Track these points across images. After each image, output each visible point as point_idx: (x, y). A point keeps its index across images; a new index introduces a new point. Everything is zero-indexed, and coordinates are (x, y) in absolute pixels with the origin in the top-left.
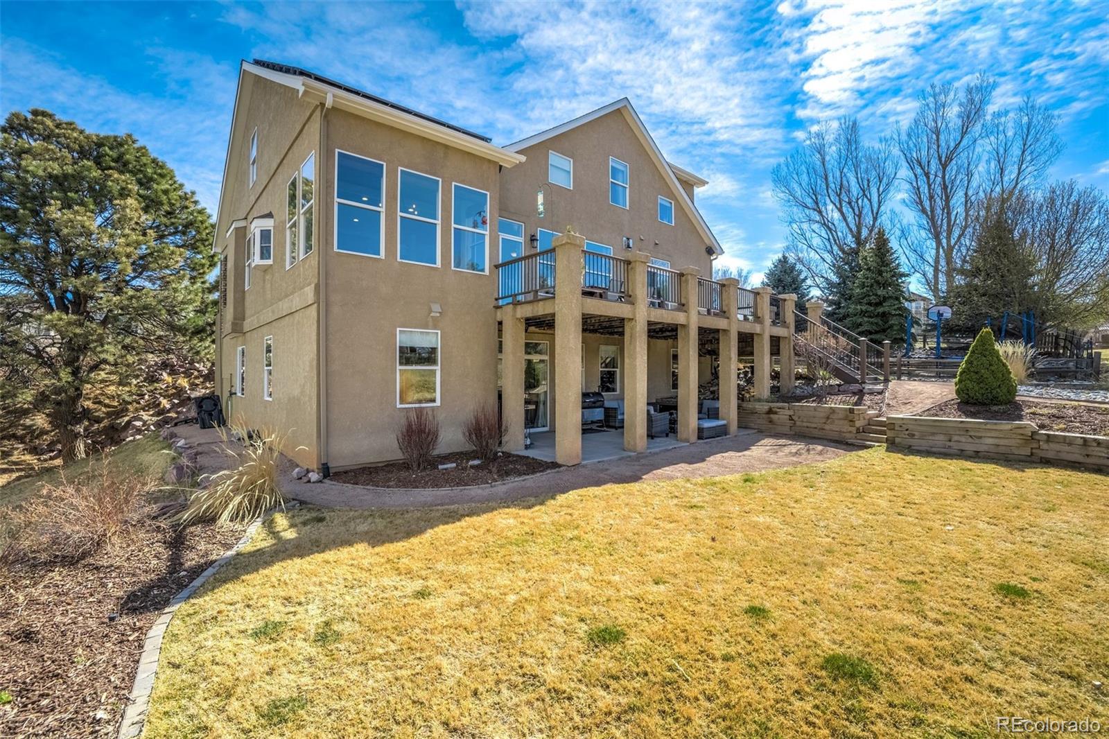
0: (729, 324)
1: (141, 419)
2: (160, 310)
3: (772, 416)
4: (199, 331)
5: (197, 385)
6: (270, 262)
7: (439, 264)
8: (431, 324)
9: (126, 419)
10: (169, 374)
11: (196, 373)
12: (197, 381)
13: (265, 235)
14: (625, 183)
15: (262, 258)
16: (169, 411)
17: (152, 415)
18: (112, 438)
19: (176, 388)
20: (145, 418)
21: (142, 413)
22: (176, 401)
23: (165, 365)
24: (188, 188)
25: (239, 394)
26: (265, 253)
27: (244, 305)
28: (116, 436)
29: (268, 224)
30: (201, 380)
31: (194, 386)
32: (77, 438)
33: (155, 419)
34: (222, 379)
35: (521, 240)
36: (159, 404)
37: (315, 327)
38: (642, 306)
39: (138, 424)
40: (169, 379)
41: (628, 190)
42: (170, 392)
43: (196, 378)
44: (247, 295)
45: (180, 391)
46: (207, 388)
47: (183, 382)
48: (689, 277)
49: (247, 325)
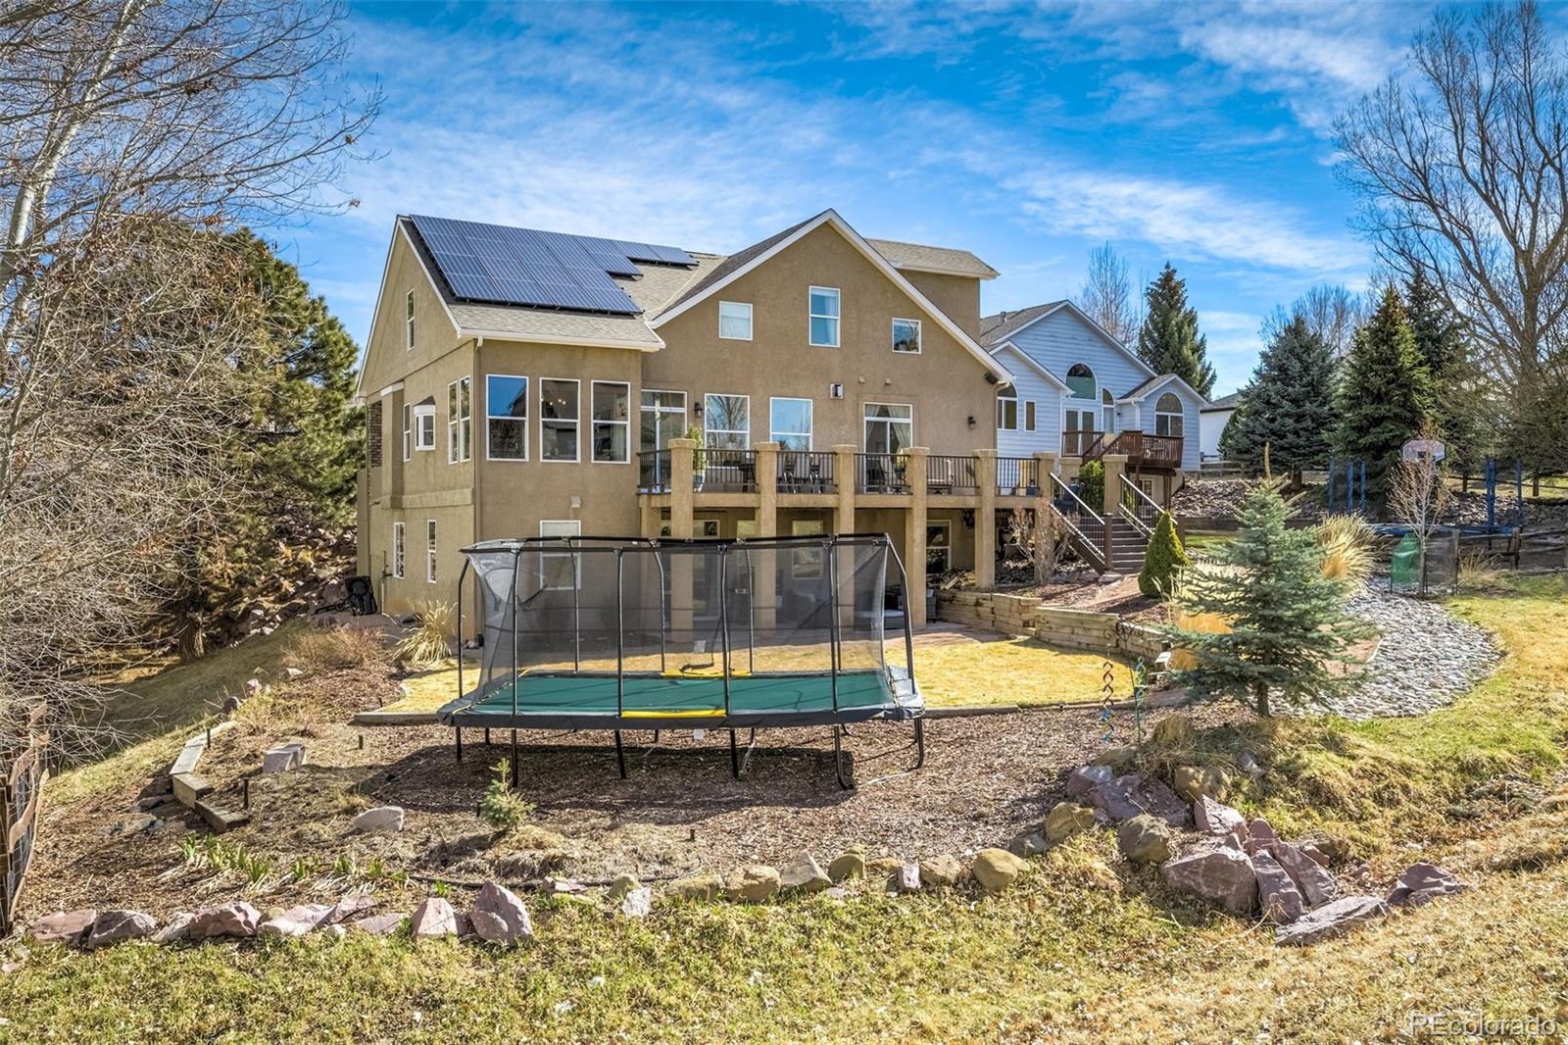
0: (912, 501)
1: (261, 607)
2: (295, 469)
3: (979, 608)
4: (336, 493)
5: (325, 560)
6: (432, 448)
7: (579, 460)
8: (572, 515)
9: (243, 606)
10: (287, 545)
11: (321, 543)
12: (324, 555)
13: (428, 420)
14: (834, 316)
15: (426, 443)
16: (293, 597)
17: (274, 602)
18: (229, 631)
19: (298, 565)
20: (266, 605)
21: (260, 598)
22: (301, 583)
23: (282, 532)
24: (314, 292)
25: (396, 576)
26: (428, 440)
27: (402, 478)
28: (233, 630)
29: (430, 410)
30: (329, 553)
31: (320, 562)
32: (197, 629)
33: (278, 606)
34: (370, 556)
35: (683, 410)
36: (279, 587)
37: (472, 523)
38: (769, 495)
39: (259, 612)
40: (288, 552)
41: (839, 323)
42: (292, 570)
43: (323, 549)
44: (406, 467)
45: (303, 570)
46: (338, 565)
47: (306, 556)
48: (841, 457)
49: (407, 500)
